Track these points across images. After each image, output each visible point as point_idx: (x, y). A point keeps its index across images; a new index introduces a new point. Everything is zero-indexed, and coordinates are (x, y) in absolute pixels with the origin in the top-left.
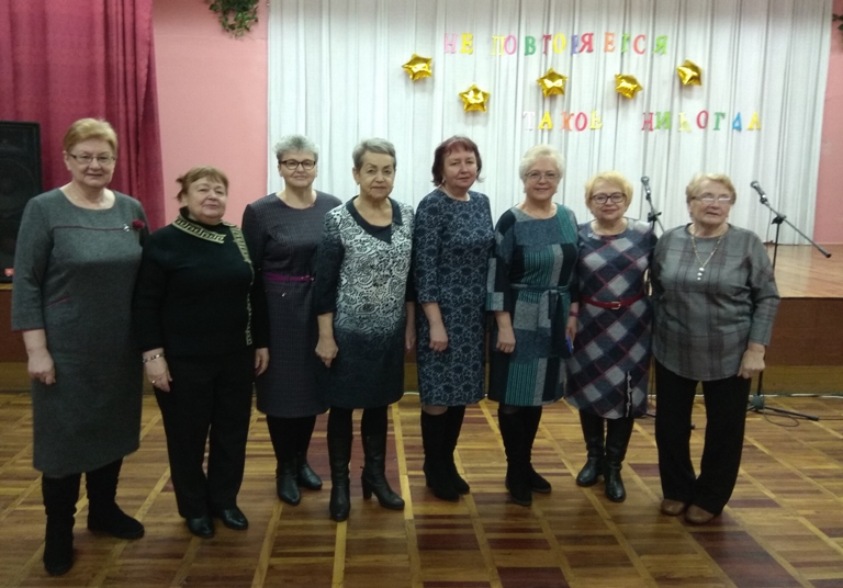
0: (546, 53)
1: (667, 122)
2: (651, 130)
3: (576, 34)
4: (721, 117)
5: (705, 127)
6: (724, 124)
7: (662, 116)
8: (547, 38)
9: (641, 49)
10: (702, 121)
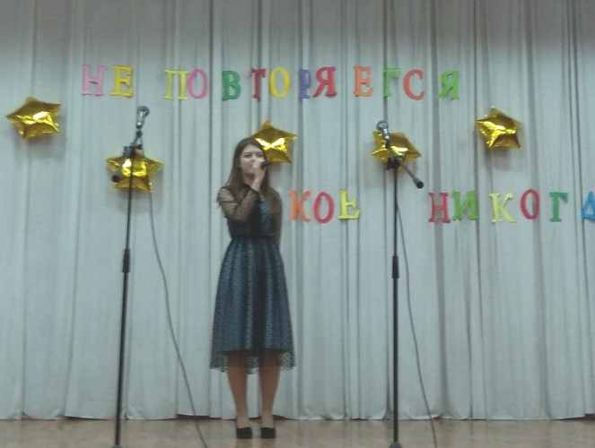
0: (258, 96)
1: (472, 209)
2: (447, 221)
3: (305, 67)
4: (561, 201)
6: (566, 211)
7: (463, 197)
8: (258, 74)
9: (416, 91)
10: (532, 206)
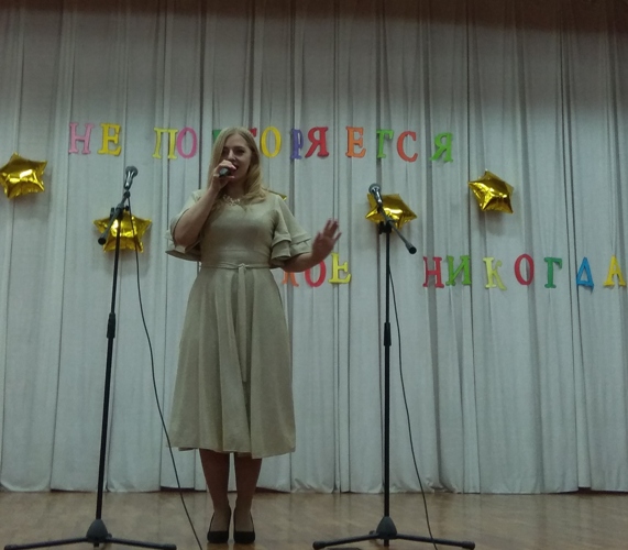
1: (464, 275)
2: (440, 285)
3: (297, 127)
4: (555, 267)
5: (530, 281)
6: (561, 277)
7: (457, 262)
9: (410, 153)
10: (525, 272)
